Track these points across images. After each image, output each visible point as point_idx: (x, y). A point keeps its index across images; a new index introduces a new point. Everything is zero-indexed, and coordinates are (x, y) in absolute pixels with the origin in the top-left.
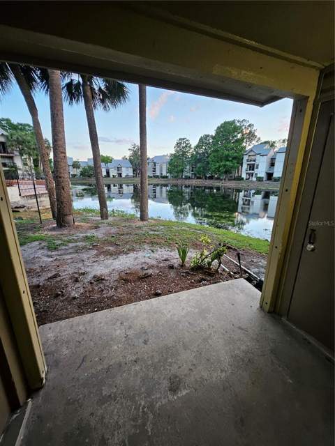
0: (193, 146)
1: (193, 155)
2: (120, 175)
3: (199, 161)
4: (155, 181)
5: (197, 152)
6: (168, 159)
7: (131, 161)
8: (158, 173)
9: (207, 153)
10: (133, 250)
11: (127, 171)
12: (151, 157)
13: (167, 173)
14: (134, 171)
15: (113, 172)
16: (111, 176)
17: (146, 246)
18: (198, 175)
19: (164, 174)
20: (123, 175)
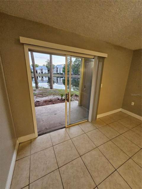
0: (73, 61)
1: (73, 65)
2: (42, 72)
3: (76, 67)
4: (57, 75)
5: (75, 64)
6: (63, 66)
7: (47, 67)
8: (59, 72)
9: (79, 64)
10: (48, 96)
11: (45, 71)
12: (56, 65)
13: (63, 72)
14: (48, 71)
15: (39, 71)
16: (38, 73)
17: (52, 95)
18: (75, 73)
19: (61, 72)
20: (44, 73)
